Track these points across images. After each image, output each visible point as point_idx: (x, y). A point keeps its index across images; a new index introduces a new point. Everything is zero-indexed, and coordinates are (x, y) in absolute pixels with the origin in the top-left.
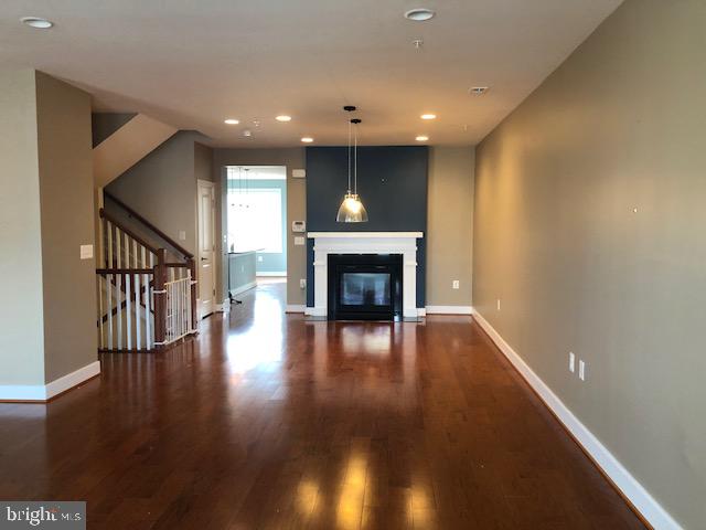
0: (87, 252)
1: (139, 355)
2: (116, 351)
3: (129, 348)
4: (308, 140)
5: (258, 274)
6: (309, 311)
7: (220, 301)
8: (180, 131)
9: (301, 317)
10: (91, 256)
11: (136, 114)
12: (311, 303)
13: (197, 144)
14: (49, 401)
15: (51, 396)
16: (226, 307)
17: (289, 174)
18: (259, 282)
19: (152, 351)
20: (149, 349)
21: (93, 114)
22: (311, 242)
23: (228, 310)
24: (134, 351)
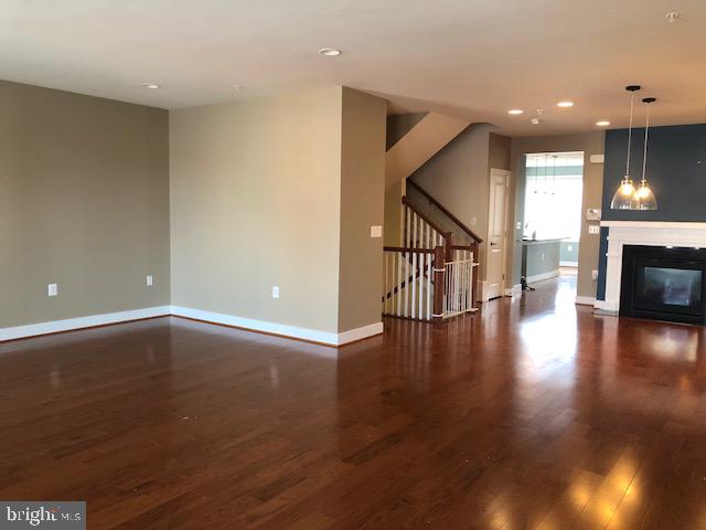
0: (377, 231)
1: (420, 324)
2: (402, 318)
3: (413, 317)
4: (604, 124)
5: (562, 263)
6: (598, 304)
7: (509, 286)
8: (472, 125)
9: (590, 310)
10: (380, 235)
11: (427, 113)
12: (601, 296)
13: (491, 134)
14: (340, 347)
15: (342, 343)
16: (516, 292)
17: (587, 159)
18: (561, 271)
19: (430, 322)
20: (428, 319)
21: (388, 117)
22: (605, 231)
23: (519, 295)
24: (417, 320)
